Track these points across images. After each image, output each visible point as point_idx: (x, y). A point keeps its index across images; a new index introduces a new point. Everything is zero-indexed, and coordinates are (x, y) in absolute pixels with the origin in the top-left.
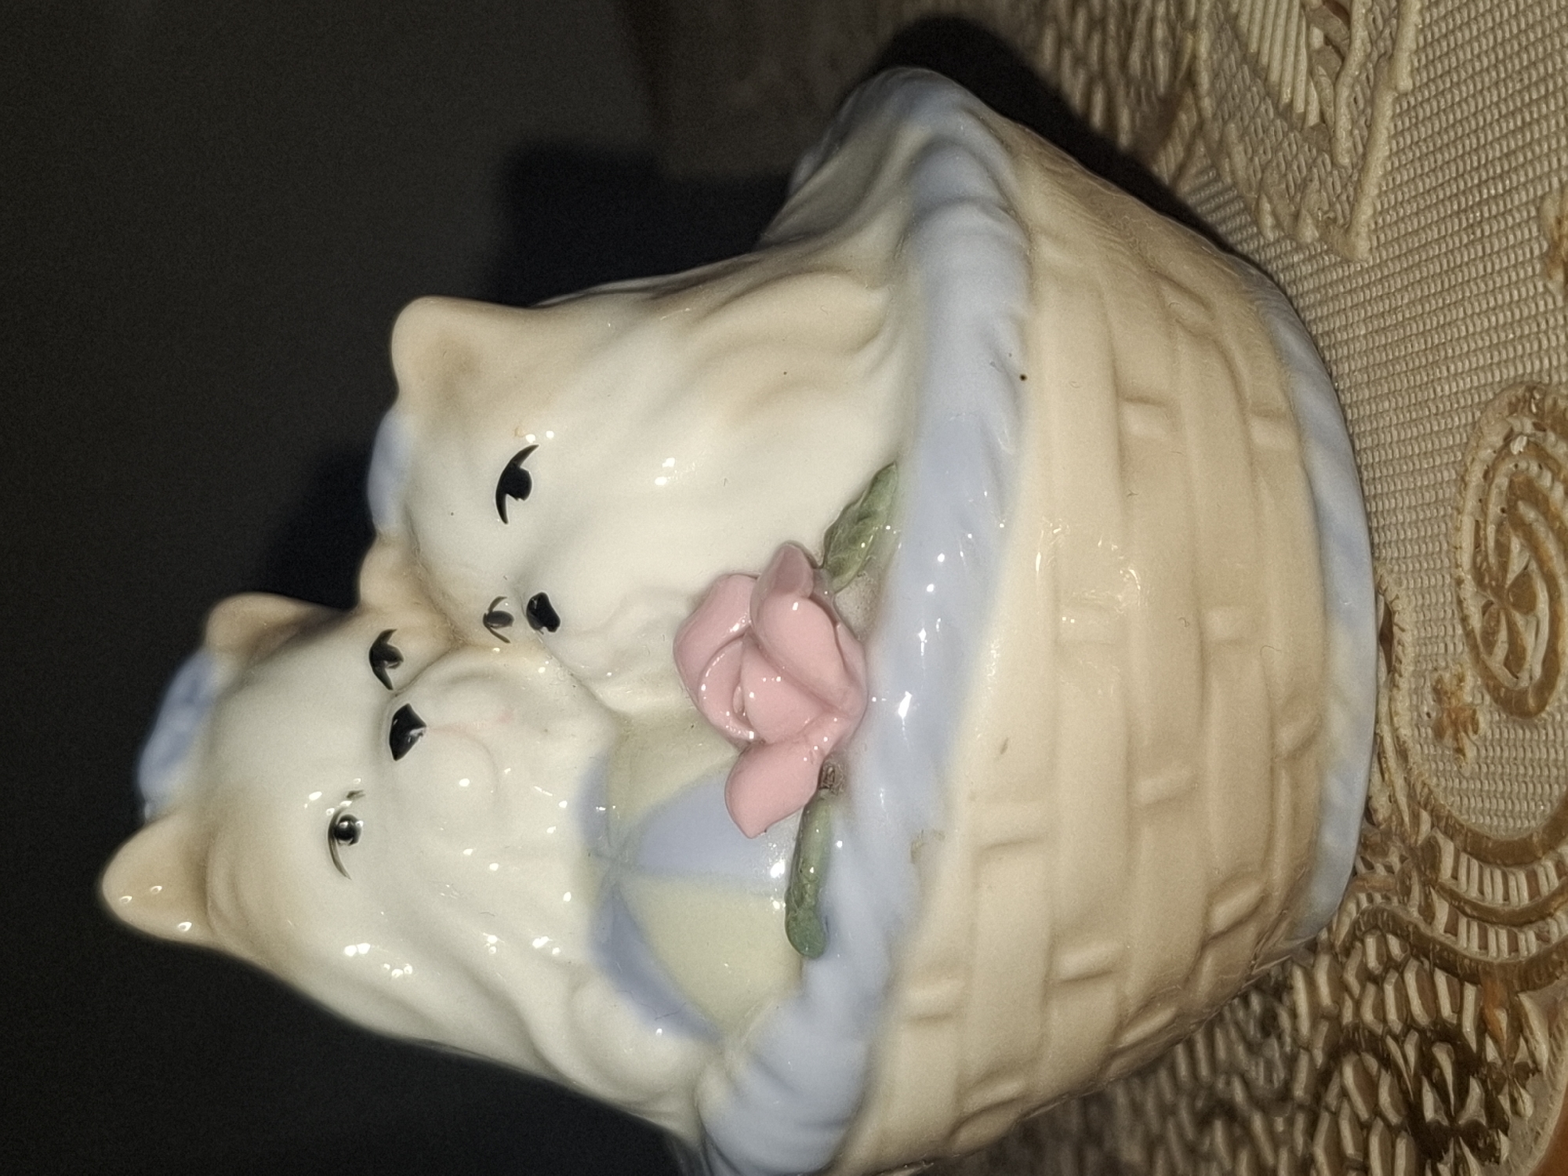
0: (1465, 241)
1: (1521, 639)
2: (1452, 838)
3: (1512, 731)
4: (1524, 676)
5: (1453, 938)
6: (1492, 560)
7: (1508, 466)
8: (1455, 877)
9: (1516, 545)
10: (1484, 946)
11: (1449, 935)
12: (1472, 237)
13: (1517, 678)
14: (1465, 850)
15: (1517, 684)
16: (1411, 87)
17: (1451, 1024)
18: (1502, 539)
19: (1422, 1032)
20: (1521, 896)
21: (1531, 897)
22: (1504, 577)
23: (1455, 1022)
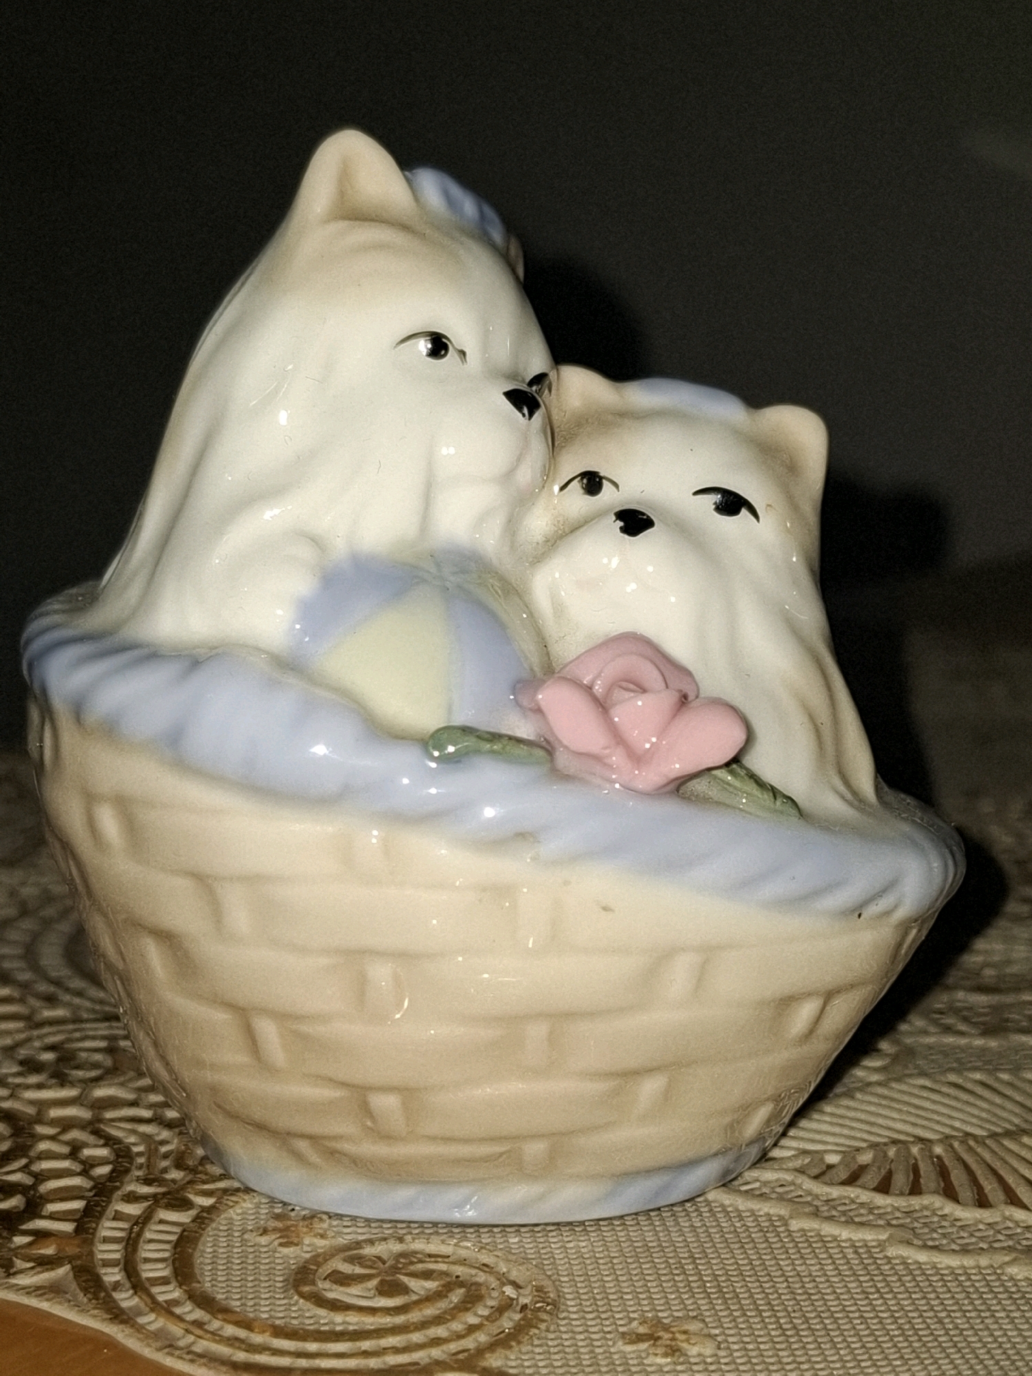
0: (671, 1261)
1: (356, 1285)
2: (193, 1221)
3: (281, 1272)
4: (327, 1285)
5: (111, 1217)
6: (420, 1266)
7: (494, 1283)
8: (161, 1222)
9: (431, 1285)
10: (106, 1240)
11: (113, 1213)
12: (673, 1267)
13: (325, 1279)
14: (184, 1231)
15: (320, 1279)
16: (792, 1229)
17: (41, 1210)
18: (435, 1275)
19: (34, 1187)
20: (149, 1272)
21: (148, 1279)
22: (406, 1275)
23: (43, 1214)
